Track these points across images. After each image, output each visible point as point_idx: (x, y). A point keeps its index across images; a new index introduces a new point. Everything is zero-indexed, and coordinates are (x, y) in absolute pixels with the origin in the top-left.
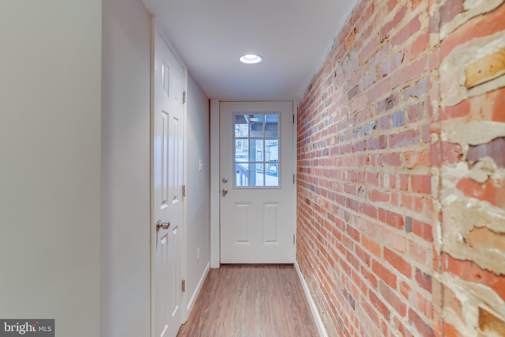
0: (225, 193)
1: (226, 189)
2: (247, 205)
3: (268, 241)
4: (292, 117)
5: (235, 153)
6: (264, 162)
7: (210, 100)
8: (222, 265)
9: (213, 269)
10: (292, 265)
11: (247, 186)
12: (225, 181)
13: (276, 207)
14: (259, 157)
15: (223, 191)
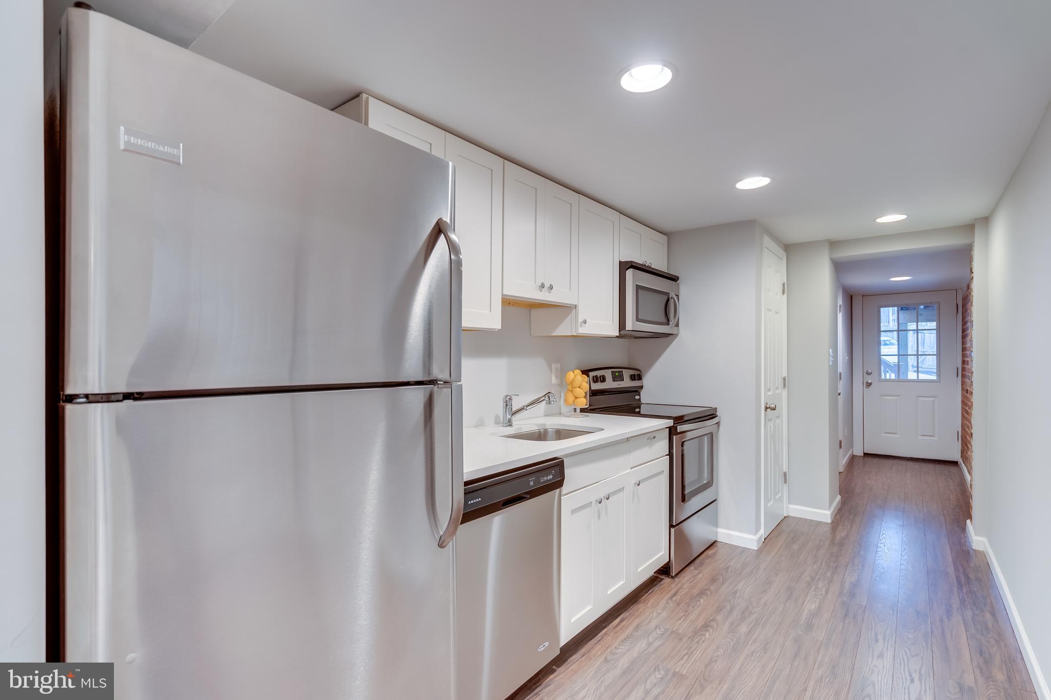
0: (869, 385)
1: (870, 381)
2: (895, 398)
3: (922, 435)
4: (956, 307)
5: (880, 346)
6: (917, 355)
7: (851, 296)
8: (866, 455)
9: (856, 456)
10: (955, 463)
11: (894, 378)
12: (869, 374)
13: (933, 401)
14: (911, 349)
15: (867, 383)
